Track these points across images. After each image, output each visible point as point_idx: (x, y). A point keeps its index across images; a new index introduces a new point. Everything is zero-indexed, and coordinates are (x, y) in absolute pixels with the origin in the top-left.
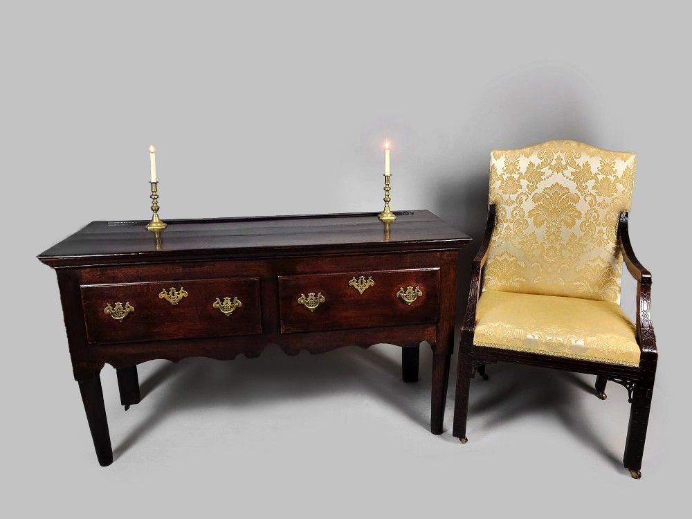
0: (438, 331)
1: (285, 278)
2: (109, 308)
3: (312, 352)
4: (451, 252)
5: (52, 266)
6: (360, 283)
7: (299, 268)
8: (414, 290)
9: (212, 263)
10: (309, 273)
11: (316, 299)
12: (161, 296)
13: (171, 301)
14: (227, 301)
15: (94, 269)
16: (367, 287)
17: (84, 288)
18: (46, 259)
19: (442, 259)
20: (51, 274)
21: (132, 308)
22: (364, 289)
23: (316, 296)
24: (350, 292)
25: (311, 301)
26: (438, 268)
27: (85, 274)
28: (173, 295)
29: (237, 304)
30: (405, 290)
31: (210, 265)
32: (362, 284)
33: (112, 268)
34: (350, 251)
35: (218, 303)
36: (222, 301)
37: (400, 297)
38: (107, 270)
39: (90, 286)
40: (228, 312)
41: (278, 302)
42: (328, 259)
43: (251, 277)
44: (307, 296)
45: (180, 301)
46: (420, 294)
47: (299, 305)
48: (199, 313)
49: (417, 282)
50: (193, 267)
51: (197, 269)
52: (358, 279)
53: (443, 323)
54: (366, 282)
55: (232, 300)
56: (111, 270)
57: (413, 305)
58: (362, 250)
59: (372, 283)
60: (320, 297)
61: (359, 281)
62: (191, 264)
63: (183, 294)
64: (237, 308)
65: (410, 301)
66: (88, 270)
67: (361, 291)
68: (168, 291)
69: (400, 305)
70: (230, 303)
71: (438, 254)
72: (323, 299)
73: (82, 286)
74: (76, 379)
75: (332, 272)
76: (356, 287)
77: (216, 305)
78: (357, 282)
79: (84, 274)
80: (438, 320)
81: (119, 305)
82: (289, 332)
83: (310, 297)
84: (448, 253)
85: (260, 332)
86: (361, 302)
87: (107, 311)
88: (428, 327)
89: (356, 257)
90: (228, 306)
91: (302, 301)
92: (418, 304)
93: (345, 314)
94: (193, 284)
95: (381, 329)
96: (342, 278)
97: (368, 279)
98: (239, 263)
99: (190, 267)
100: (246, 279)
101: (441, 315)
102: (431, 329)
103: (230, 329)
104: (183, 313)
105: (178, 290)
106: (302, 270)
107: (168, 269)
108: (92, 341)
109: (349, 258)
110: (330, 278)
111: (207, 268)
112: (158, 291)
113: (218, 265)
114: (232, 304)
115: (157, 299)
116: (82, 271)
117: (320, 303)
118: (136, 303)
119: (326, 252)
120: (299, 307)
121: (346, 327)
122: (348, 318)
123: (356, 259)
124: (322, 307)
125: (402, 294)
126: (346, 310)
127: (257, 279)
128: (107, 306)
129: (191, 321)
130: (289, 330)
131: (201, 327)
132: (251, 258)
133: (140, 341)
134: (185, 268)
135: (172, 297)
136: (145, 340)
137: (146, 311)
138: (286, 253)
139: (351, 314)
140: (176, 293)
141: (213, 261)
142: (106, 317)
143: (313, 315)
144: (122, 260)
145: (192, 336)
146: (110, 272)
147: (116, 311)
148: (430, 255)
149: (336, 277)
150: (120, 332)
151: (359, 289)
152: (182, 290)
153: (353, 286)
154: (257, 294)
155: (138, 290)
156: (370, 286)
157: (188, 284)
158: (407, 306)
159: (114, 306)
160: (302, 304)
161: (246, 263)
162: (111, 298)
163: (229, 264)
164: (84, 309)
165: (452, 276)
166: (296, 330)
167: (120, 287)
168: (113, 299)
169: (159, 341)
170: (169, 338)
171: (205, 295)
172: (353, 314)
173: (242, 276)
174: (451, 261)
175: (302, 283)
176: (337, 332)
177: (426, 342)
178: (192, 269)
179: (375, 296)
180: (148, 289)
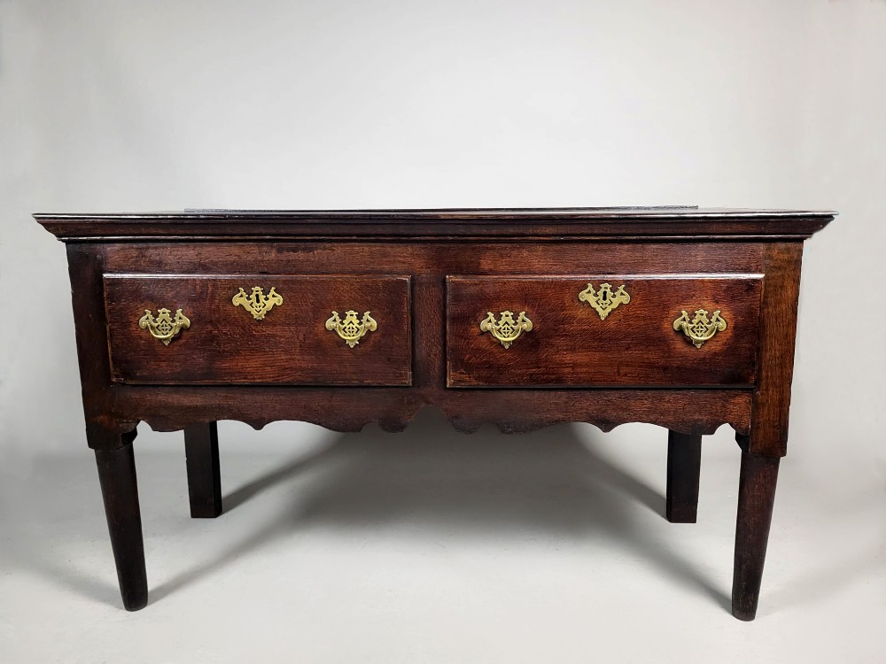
0: (756, 406)
1: (459, 279)
2: (147, 318)
3: (503, 429)
4: (789, 245)
5: (59, 236)
6: (601, 297)
7: (486, 264)
8: (709, 317)
9: (328, 245)
10: (504, 274)
11: (516, 323)
12: (237, 301)
13: (254, 312)
14: (352, 316)
15: (127, 245)
16: (615, 306)
17: (109, 279)
18: (48, 219)
19: (770, 257)
20: (57, 250)
21: (187, 322)
22: (609, 310)
23: (515, 318)
24: (581, 313)
25: (505, 327)
26: (760, 276)
27: (112, 252)
28: (258, 301)
29: (368, 324)
30: (692, 315)
31: (325, 249)
32: (605, 298)
33: (158, 244)
34: (585, 230)
35: (335, 320)
36: (343, 317)
37: (681, 331)
38: (147, 248)
39: (119, 276)
40: (352, 339)
41: (444, 327)
42: (540, 248)
43: (399, 274)
44: (498, 317)
45: (268, 314)
46: (722, 325)
47: (482, 333)
48: (301, 337)
49: (717, 302)
50: (294, 250)
51: (301, 255)
52: (597, 288)
53: (767, 390)
54: (614, 296)
55: (360, 317)
56: (156, 248)
57: (706, 348)
59: (626, 299)
60: (523, 321)
61: (600, 293)
62: (293, 245)
63: (275, 299)
64: (369, 332)
65: (699, 339)
66: (118, 246)
67: (603, 314)
68: (249, 293)
69: (679, 346)
70: (356, 321)
71: (762, 246)
72: (528, 325)
73: (105, 275)
74: (91, 445)
75: (547, 273)
76: (594, 305)
77: (329, 324)
78: (596, 295)
79: (110, 255)
80: (758, 383)
81: (164, 312)
82: (463, 385)
83: (504, 319)
84: (782, 245)
85: (409, 382)
86: (599, 336)
87: (143, 322)
88: (734, 397)
89: (596, 246)
90: (352, 327)
91: (489, 326)
92: (716, 347)
93: (568, 358)
94: (293, 282)
95: (639, 393)
96: (567, 284)
97: (617, 290)
98: (377, 248)
99: (288, 250)
100: (387, 278)
101: (764, 374)
102: (741, 403)
103: (354, 373)
104: (273, 336)
105: (266, 292)
106: (492, 267)
107: (251, 253)
108: (117, 376)
109: (582, 247)
110: (543, 283)
111: (320, 254)
112: (231, 291)
113: (340, 250)
114: (360, 323)
115: (229, 307)
116: (109, 249)
117: (523, 331)
118: (194, 313)
119: (538, 231)
120: (483, 339)
121: (570, 384)
122: (574, 366)
123: (597, 250)
124: (527, 341)
125: (685, 324)
126: (573, 350)
127: (407, 279)
128: (145, 313)
129: (286, 352)
130: (462, 381)
131: (304, 365)
132: (398, 239)
133: (199, 383)
134: (280, 251)
135: (255, 304)
136: (206, 382)
137: (210, 327)
138: (462, 230)
139: (581, 357)
140: (262, 298)
141: (331, 241)
142: (143, 334)
143: (509, 355)
144: (173, 231)
145: (286, 379)
146: (154, 253)
147: (159, 323)
148: (744, 246)
149: (554, 283)
150: (163, 364)
151: (599, 309)
152: (272, 292)
153: (587, 302)
154: (406, 309)
155: (198, 287)
156: (621, 304)
157: (284, 282)
158: (693, 350)
159: (156, 315)
160: (488, 333)
161: (389, 248)
162: (152, 300)
163: (357, 247)
164: (108, 316)
165: (790, 293)
166: (475, 383)
167: (168, 280)
168: (156, 303)
169: (230, 386)
170: (246, 382)
171: (312, 304)
172: (586, 360)
173: (381, 272)
174: (789, 262)
175: (489, 290)
176: (553, 393)
177: (727, 426)
178: (292, 255)
179: (630, 325)
180: (215, 287)
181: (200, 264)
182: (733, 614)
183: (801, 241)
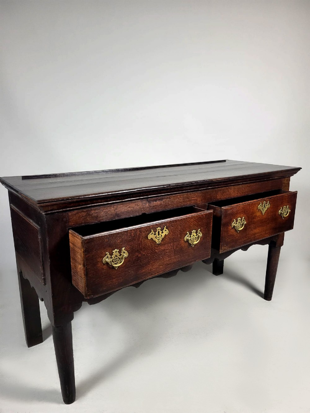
1: (226, 208)
2: (107, 257)
8: (286, 208)
12: (150, 236)
13: (157, 241)
14: (194, 233)
16: (266, 209)
17: (86, 240)
19: (284, 183)
21: (127, 254)
22: (265, 211)
23: (241, 220)
24: (258, 214)
25: (239, 224)
29: (200, 234)
30: (283, 209)
32: (264, 207)
35: (188, 236)
36: (191, 234)
37: (280, 215)
39: (91, 236)
44: (237, 221)
45: (162, 240)
47: (232, 228)
48: (175, 248)
52: (263, 203)
55: (196, 232)
59: (269, 206)
60: (244, 221)
63: (166, 232)
67: (263, 213)
68: (155, 232)
70: (195, 235)
73: (84, 238)
77: (186, 238)
78: (262, 206)
81: (115, 251)
84: (288, 178)
85: (210, 256)
86: (262, 221)
87: (106, 260)
90: (194, 237)
91: (234, 225)
93: (254, 231)
94: (173, 222)
96: (255, 204)
97: (267, 203)
100: (206, 212)
103: (193, 258)
104: (164, 250)
105: (162, 230)
110: (249, 204)
112: (147, 232)
114: (197, 235)
115: (146, 241)
117: (244, 225)
118: (130, 248)
120: (233, 230)
121: (254, 241)
122: (255, 234)
125: (281, 212)
126: (255, 228)
127: (212, 211)
128: (106, 254)
129: (169, 256)
130: (225, 250)
131: (175, 260)
133: (130, 284)
135: (158, 236)
136: (134, 282)
137: (137, 254)
139: (257, 230)
140: (161, 232)
142: (106, 266)
143: (239, 235)
147: (113, 258)
149: (252, 204)
150: (114, 280)
151: (263, 211)
152: (165, 228)
153: (260, 209)
154: (212, 225)
155: (132, 234)
156: (268, 208)
157: (169, 222)
158: (282, 220)
159: (111, 254)
160: (234, 228)
162: (109, 246)
166: (228, 249)
167: (118, 233)
168: (112, 247)
171: (180, 231)
174: (288, 184)
175: (235, 210)
179: (269, 215)
180: (141, 232)
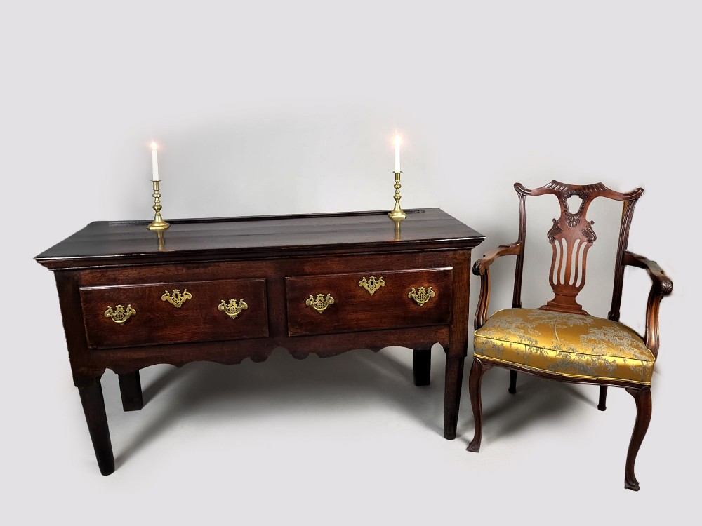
0: (451, 333)
1: (293, 279)
2: (109, 311)
3: (321, 355)
4: (464, 251)
5: (50, 268)
6: (370, 283)
7: (307, 269)
8: (426, 290)
9: (216, 264)
10: (318, 274)
11: (325, 300)
12: (164, 298)
13: (175, 303)
14: (233, 302)
15: (94, 271)
16: (378, 288)
17: (83, 291)
18: (44, 260)
19: (456, 258)
20: (49, 277)
21: (134, 311)
22: (375, 290)
23: (325, 297)
24: (360, 293)
25: (319, 303)
26: (451, 268)
27: (85, 275)
28: (177, 297)
29: (242, 306)
30: (417, 290)
31: (215, 266)
32: (372, 284)
33: (114, 269)
34: (360, 250)
35: (223, 305)
36: (228, 303)
37: (412, 299)
38: (107, 271)
39: (90, 288)
40: (234, 315)
41: (286, 305)
42: (337, 259)
43: (258, 278)
44: (315, 298)
45: (184, 304)
46: (433, 294)
47: (307, 307)
48: (204, 316)
49: (429, 283)
50: (197, 268)
51: (201, 270)
52: (368, 279)
53: (456, 324)
54: (377, 283)
55: (237, 302)
56: (111, 271)
57: (425, 306)
58: (372, 249)
59: (383, 284)
60: (329, 299)
61: (370, 281)
62: (196, 265)
63: (187, 296)
64: (243, 310)
65: (422, 302)
66: (88, 271)
67: (372, 292)
68: (172, 293)
69: (412, 306)
70: (235, 305)
71: (451, 253)
72: (332, 301)
73: (81, 288)
74: (76, 384)
75: (342, 273)
76: (367, 288)
77: (220, 307)
78: (367, 283)
79: (83, 276)
80: (451, 322)
81: (120, 307)
82: (297, 335)
83: (318, 298)
84: (461, 252)
85: (267, 335)
86: (371, 303)
87: (107, 314)
88: (440, 329)
89: (366, 257)
90: (233, 308)
91: (311, 303)
92: (431, 305)
93: (355, 316)
94: (197, 285)
95: (393, 331)
96: (351, 278)
97: (378, 279)
98: (245, 264)
99: (194, 268)
100: (252, 280)
101: (455, 317)
102: (444, 331)
103: (235, 332)
104: (187, 316)
105: (181, 292)
106: (311, 270)
107: (171, 270)
108: (92, 345)
109: (359, 258)
110: (339, 278)
111: (212, 269)
112: (161, 293)
113: (224, 266)
114: (238, 306)
115: (159, 302)
116: (82, 273)
117: (329, 304)
118: (138, 306)
119: (335, 252)
120: (308, 309)
121: (356, 329)
122: (358, 320)
123: (367, 259)
124: (331, 309)
125: (414, 295)
126: (356, 312)
127: (263, 280)
128: (108, 309)
129: (195, 324)
130: (297, 332)
131: (206, 330)
132: (257, 259)
133: (143, 345)
134: (188, 268)
135: (175, 299)
136: (147, 344)
137: (148, 314)
138: (293, 253)
139: (361, 315)
140: (179, 295)
141: (218, 262)
142: (107, 320)
143: (322, 317)
144: (124, 262)
145: (196, 339)
146: (110, 274)
147: (117, 314)
148: (442, 254)
149: (345, 278)
150: (121, 336)
151: (369, 290)
152: (185, 292)
153: (363, 286)
154: (263, 296)
155: (140, 291)
156: (381, 287)
157: (192, 286)
158: (419, 307)
159: (115, 309)
160: (311, 307)
161: (252, 264)
162: (112, 301)
163: (234, 264)
164: (84, 312)
165: (466, 275)
166: (304, 333)
167: (121, 289)
168: (115, 302)
169: (162, 345)
170: (172, 342)
171: (209, 297)
172: (364, 316)
173: (248, 277)
174: (465, 260)
175: (310, 284)
176: (347, 334)
177: (438, 344)
178: (196, 270)
179: (386, 297)
180: (150, 291)
181: (140, 279)
182: (446, 437)
183: (470, 249)
